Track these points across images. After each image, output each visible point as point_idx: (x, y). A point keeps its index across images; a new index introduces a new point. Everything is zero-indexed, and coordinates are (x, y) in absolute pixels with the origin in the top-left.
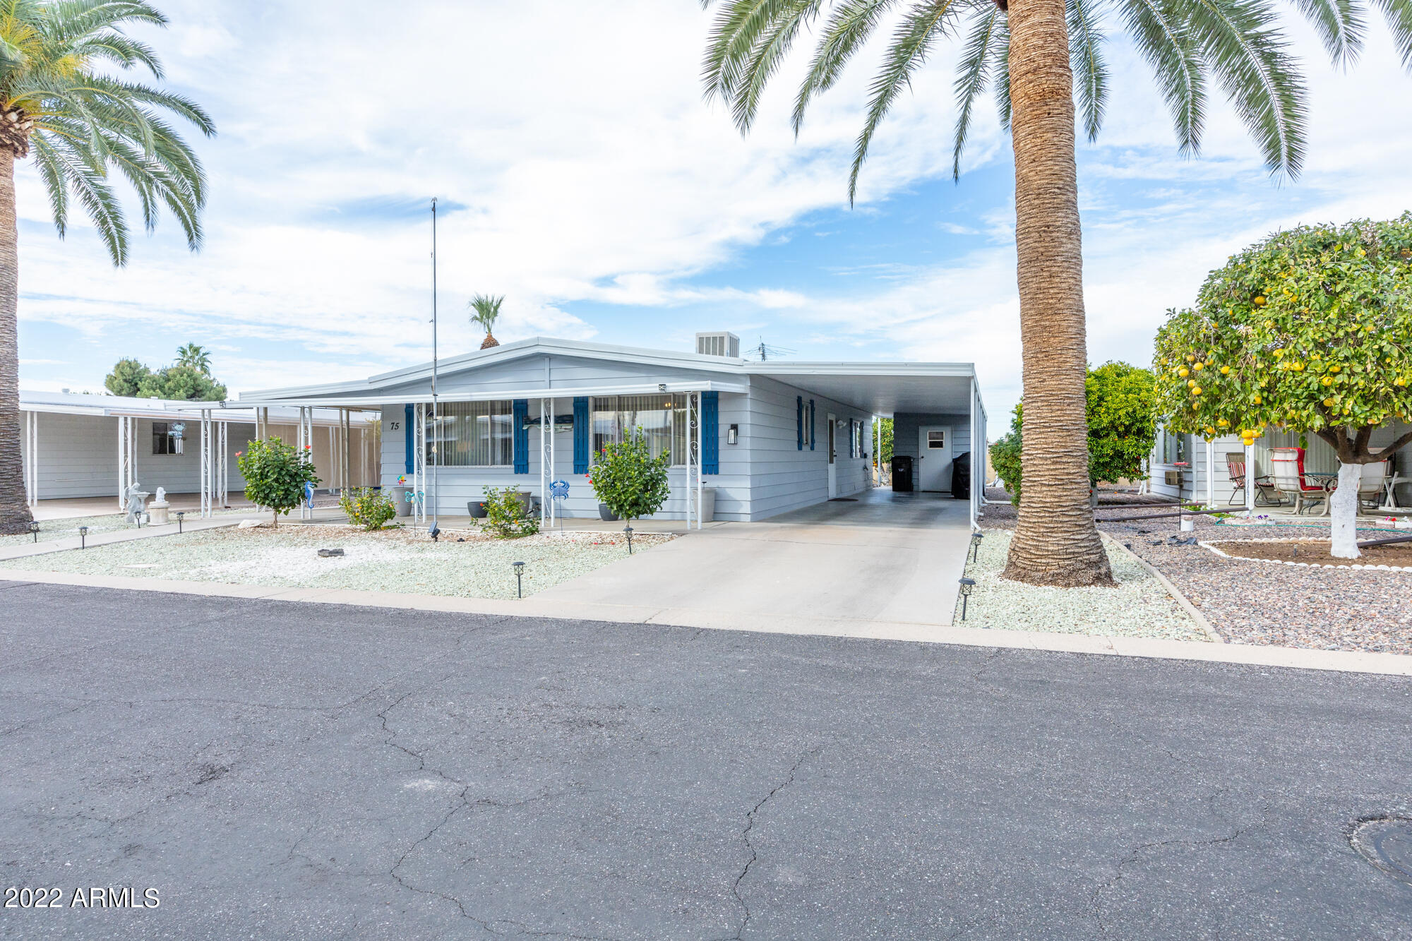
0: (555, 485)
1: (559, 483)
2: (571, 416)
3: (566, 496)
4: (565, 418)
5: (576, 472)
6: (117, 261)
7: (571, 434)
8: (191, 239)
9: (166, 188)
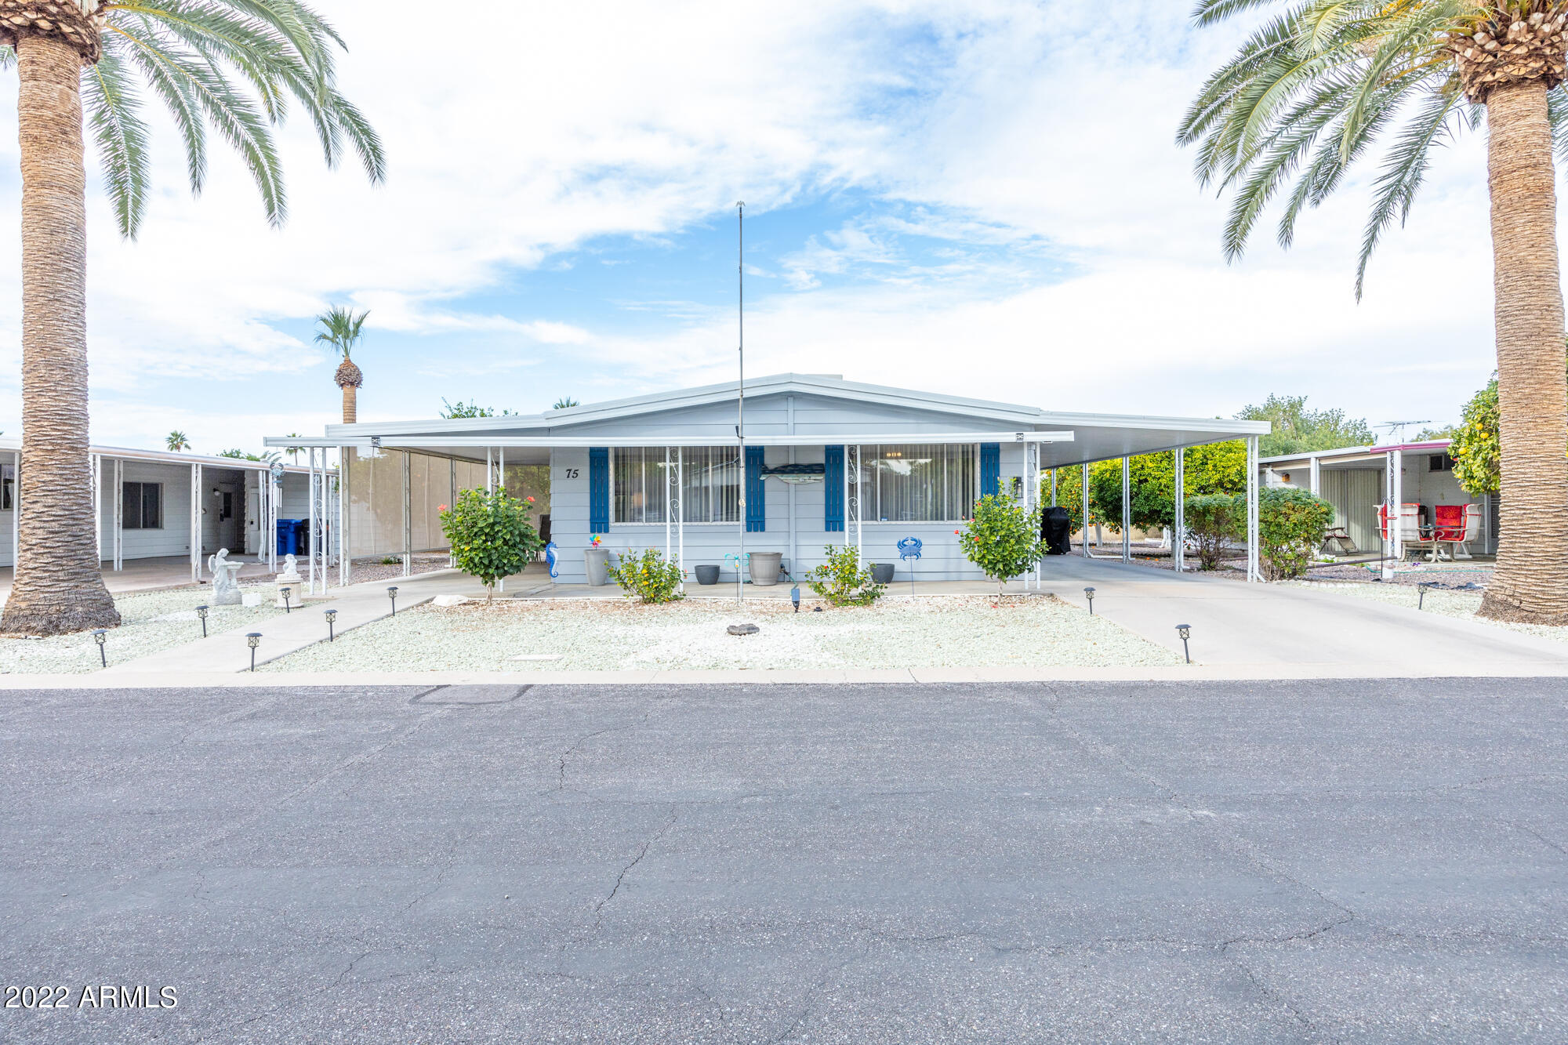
0: (906, 543)
1: (910, 541)
2: (821, 465)
3: (918, 555)
4: (815, 468)
5: (827, 529)
6: (126, 230)
7: (822, 486)
8: (271, 209)
9: (250, 138)
